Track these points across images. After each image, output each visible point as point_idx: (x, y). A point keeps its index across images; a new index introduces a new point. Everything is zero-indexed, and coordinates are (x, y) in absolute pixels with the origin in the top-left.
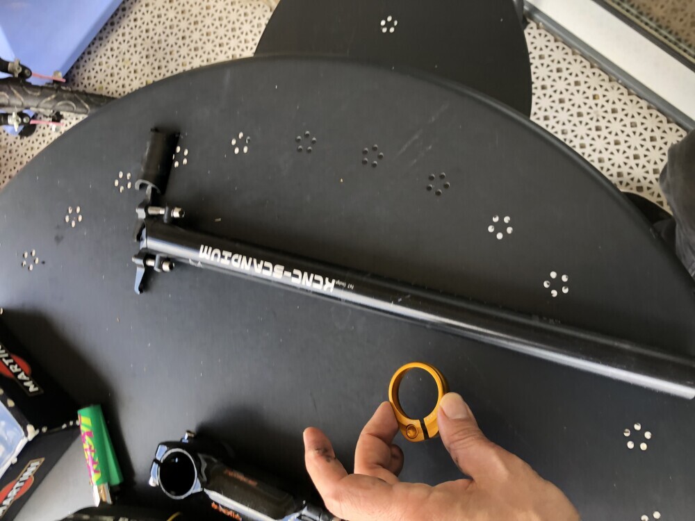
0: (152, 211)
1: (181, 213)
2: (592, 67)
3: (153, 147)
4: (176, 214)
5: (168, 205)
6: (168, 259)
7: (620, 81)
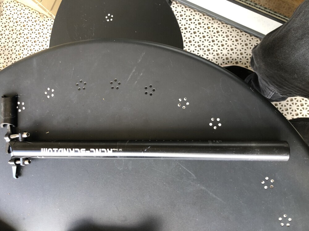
0: (13, 137)
1: (27, 135)
2: (204, 15)
3: (5, 105)
4: (25, 135)
5: (20, 132)
6: (27, 159)
7: (217, 19)
